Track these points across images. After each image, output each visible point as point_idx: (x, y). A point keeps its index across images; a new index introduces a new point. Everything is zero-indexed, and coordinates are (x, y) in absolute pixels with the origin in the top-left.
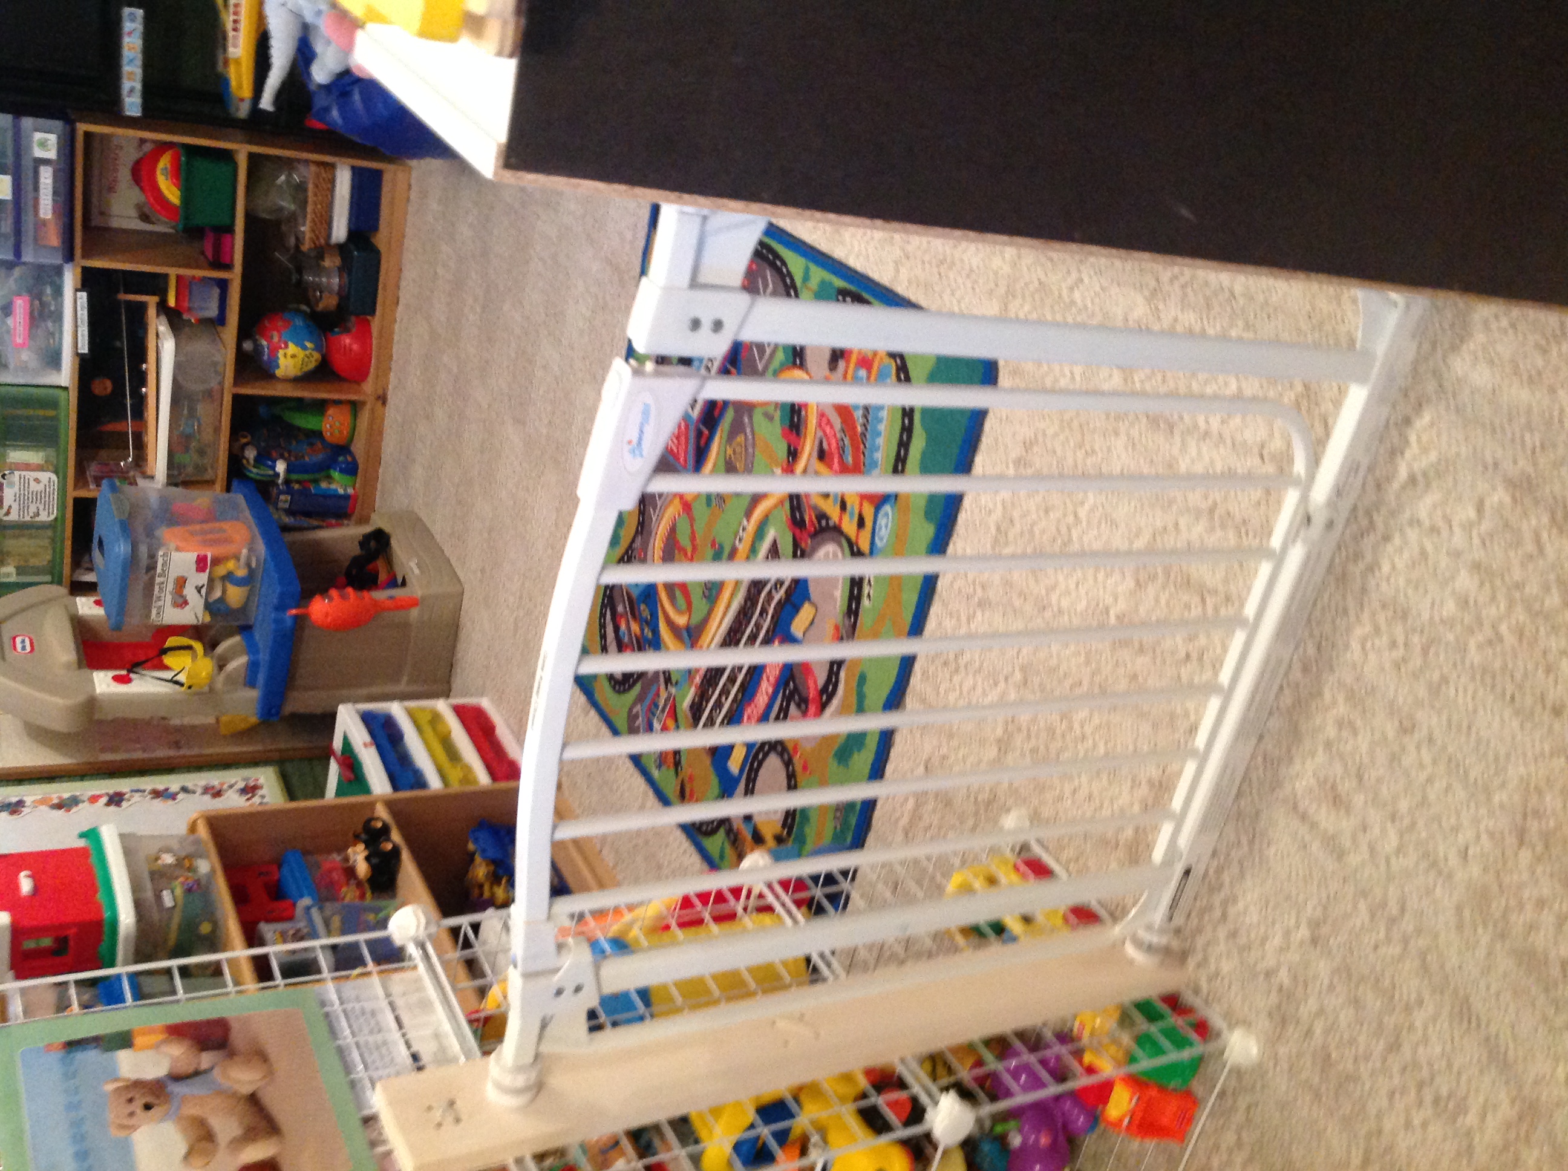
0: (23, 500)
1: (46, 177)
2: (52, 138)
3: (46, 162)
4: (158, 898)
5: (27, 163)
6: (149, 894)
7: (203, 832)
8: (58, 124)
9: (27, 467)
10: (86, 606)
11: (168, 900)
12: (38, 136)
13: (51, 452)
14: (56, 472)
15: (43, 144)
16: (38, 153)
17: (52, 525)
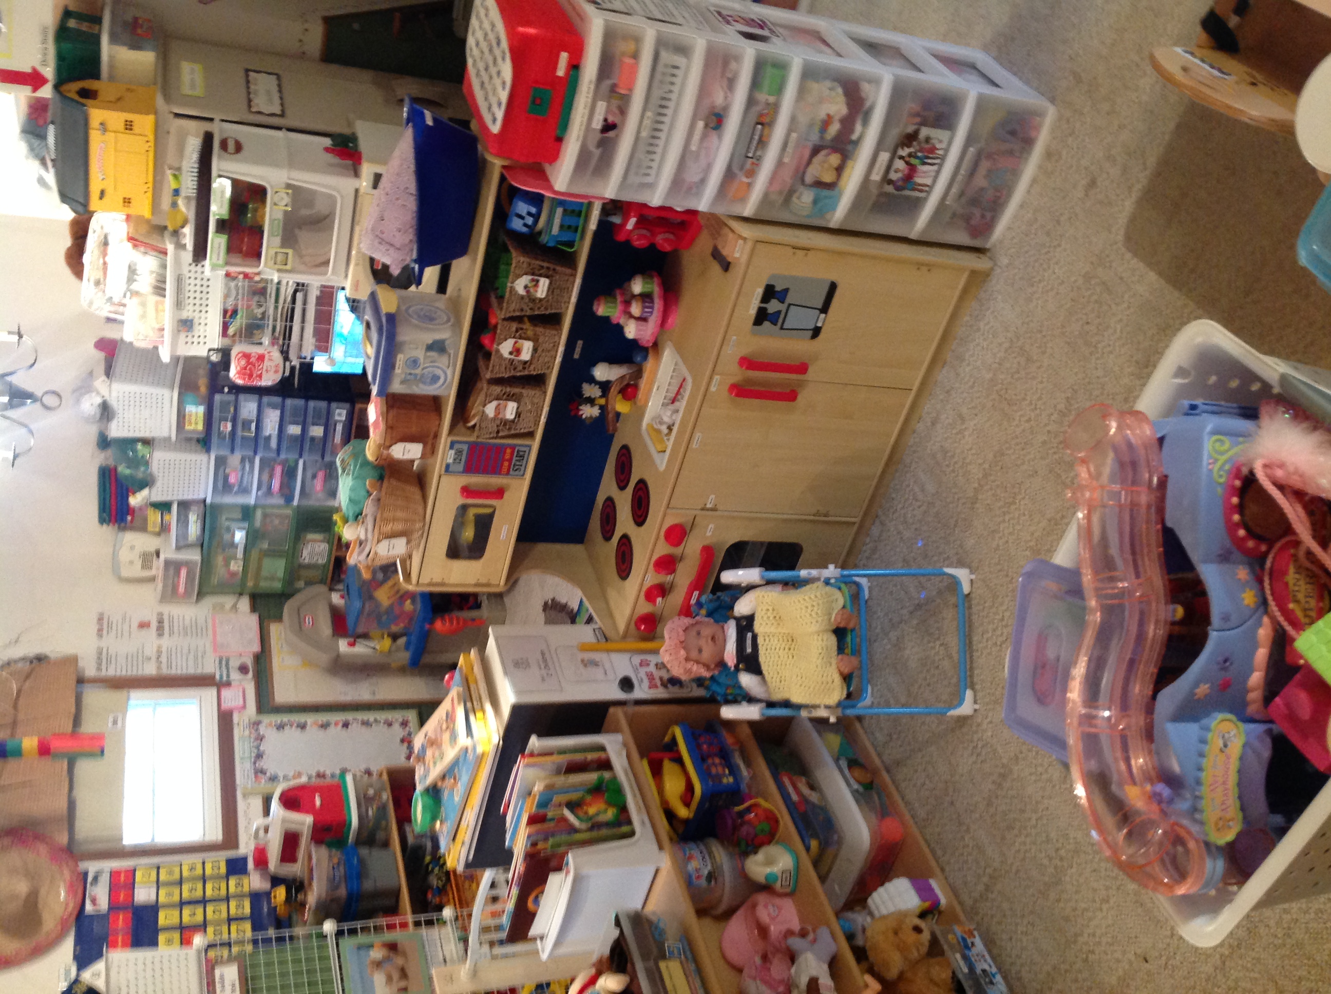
0: (311, 554)
1: (339, 428)
2: (344, 412)
3: (340, 421)
4: (367, 811)
5: (331, 422)
6: (363, 810)
7: (385, 777)
8: (348, 405)
9: (314, 541)
10: (336, 599)
11: (370, 813)
12: (338, 411)
13: (327, 535)
14: (328, 543)
15: (340, 415)
16: (337, 418)
17: (324, 566)
